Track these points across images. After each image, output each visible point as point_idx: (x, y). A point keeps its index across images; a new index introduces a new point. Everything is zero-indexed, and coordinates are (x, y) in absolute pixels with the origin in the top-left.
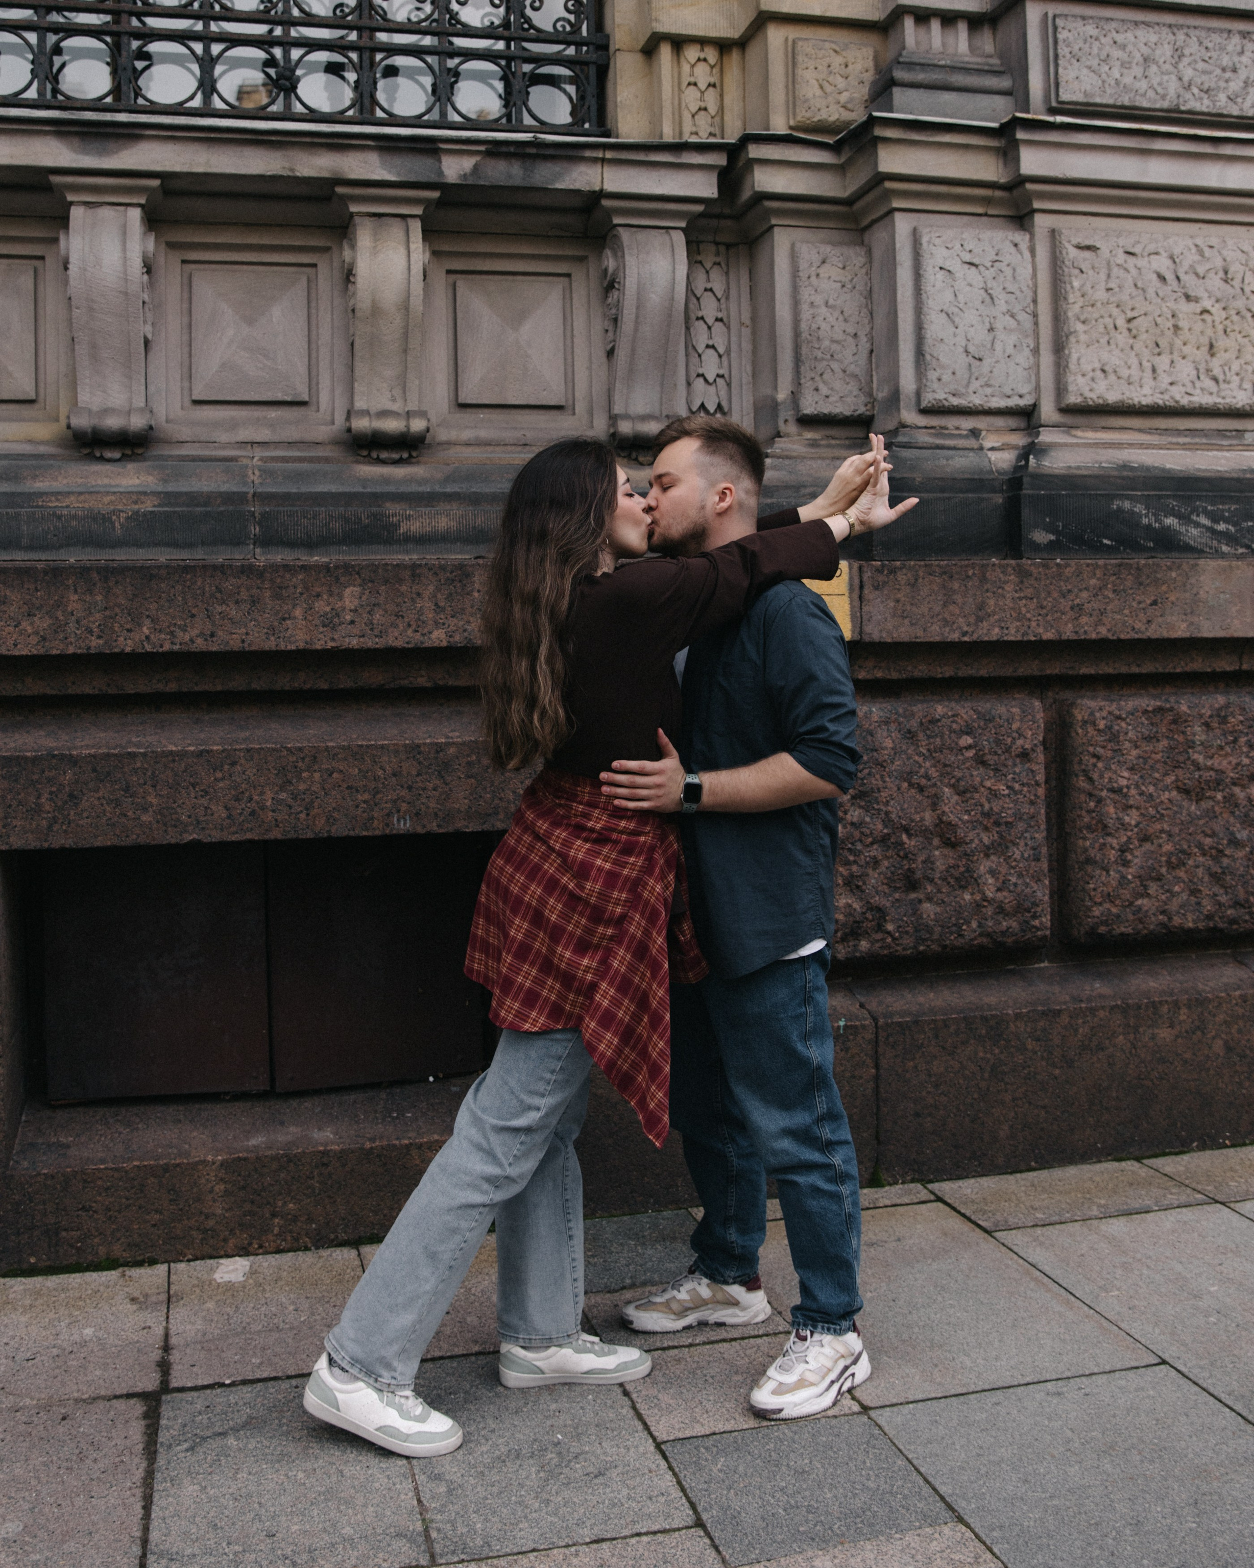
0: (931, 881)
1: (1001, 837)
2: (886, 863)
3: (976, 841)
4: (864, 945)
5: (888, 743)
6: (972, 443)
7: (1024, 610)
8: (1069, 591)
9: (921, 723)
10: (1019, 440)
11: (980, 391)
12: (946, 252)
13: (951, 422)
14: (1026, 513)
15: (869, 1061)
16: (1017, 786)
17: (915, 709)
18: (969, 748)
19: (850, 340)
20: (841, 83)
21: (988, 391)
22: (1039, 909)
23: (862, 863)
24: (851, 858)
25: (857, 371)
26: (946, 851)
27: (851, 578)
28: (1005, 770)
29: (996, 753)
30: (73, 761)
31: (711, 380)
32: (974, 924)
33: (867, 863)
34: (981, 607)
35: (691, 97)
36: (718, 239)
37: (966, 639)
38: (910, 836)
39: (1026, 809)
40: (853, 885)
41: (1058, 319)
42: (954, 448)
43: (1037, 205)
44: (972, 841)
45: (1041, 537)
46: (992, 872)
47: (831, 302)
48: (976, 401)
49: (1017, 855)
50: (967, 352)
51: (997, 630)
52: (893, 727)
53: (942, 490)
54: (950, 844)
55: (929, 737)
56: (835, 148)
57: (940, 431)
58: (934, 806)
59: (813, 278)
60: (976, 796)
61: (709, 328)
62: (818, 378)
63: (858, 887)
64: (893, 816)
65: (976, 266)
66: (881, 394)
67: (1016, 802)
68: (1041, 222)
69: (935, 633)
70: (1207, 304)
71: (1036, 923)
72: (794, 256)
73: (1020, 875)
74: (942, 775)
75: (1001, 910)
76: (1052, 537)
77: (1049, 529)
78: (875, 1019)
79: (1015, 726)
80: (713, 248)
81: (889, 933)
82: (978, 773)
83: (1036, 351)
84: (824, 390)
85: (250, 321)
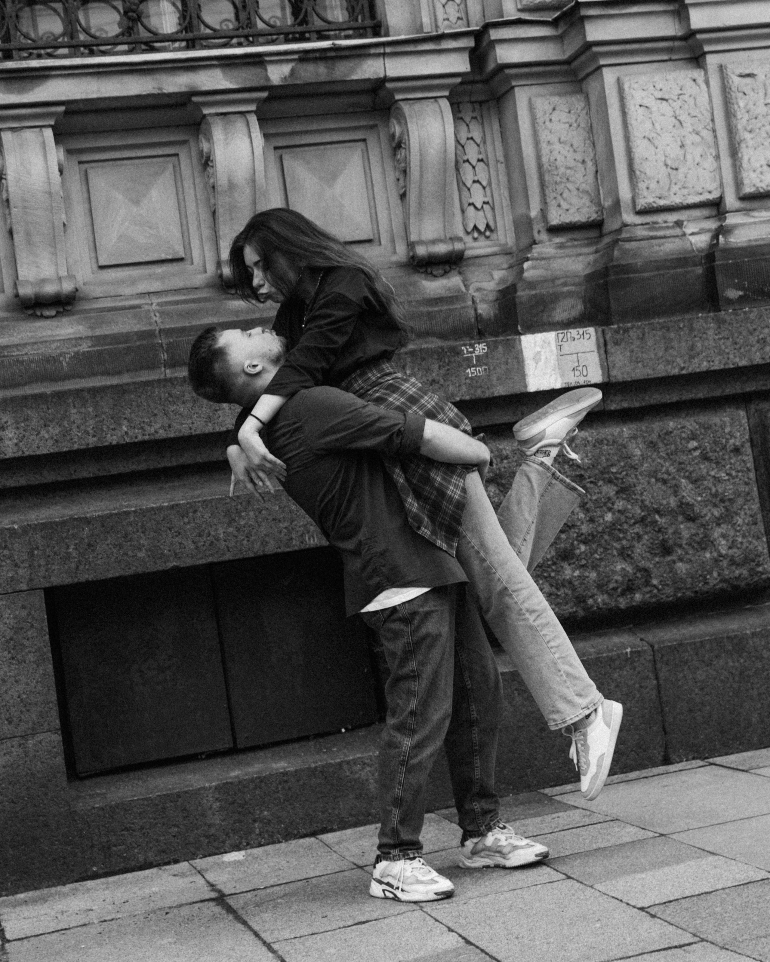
0: (680, 546)
1: (727, 510)
2: (646, 537)
3: (709, 515)
4: (638, 597)
5: (638, 452)
6: (678, 231)
7: (723, 347)
8: (755, 330)
9: (660, 436)
10: (712, 225)
11: (679, 192)
12: (644, 94)
13: (660, 218)
14: (720, 278)
15: (651, 675)
16: (734, 473)
17: (654, 426)
18: (695, 449)
19: (580, 165)
21: (685, 192)
22: (761, 559)
23: (629, 538)
24: (621, 535)
25: (588, 188)
26: (690, 524)
27: (597, 339)
28: (723, 463)
29: (715, 451)
30: (87, 521)
31: (479, 206)
32: (715, 574)
33: (633, 538)
34: (692, 348)
36: (473, 99)
37: (684, 372)
38: (661, 516)
39: (743, 488)
40: (625, 554)
41: (731, 131)
42: (665, 237)
43: (707, 48)
44: (706, 515)
45: (733, 294)
46: (724, 536)
47: (563, 139)
48: (677, 200)
49: (740, 521)
50: (666, 165)
51: (705, 363)
52: (640, 440)
53: (658, 269)
54: (691, 519)
55: (666, 445)
56: (554, 23)
57: (653, 226)
58: (676, 493)
59: (548, 123)
60: (705, 483)
61: (474, 167)
62: (559, 197)
63: (629, 556)
64: (647, 503)
65: (666, 100)
66: (607, 203)
67: (734, 484)
68: (712, 60)
71: (760, 569)
72: (531, 108)
73: (744, 536)
74: (678, 471)
75: (733, 562)
76: (741, 293)
77: (738, 287)
78: (652, 646)
79: (727, 430)
80: (469, 106)
81: (655, 586)
82: (704, 467)
83: (717, 157)
84: (565, 205)
85: (137, 202)
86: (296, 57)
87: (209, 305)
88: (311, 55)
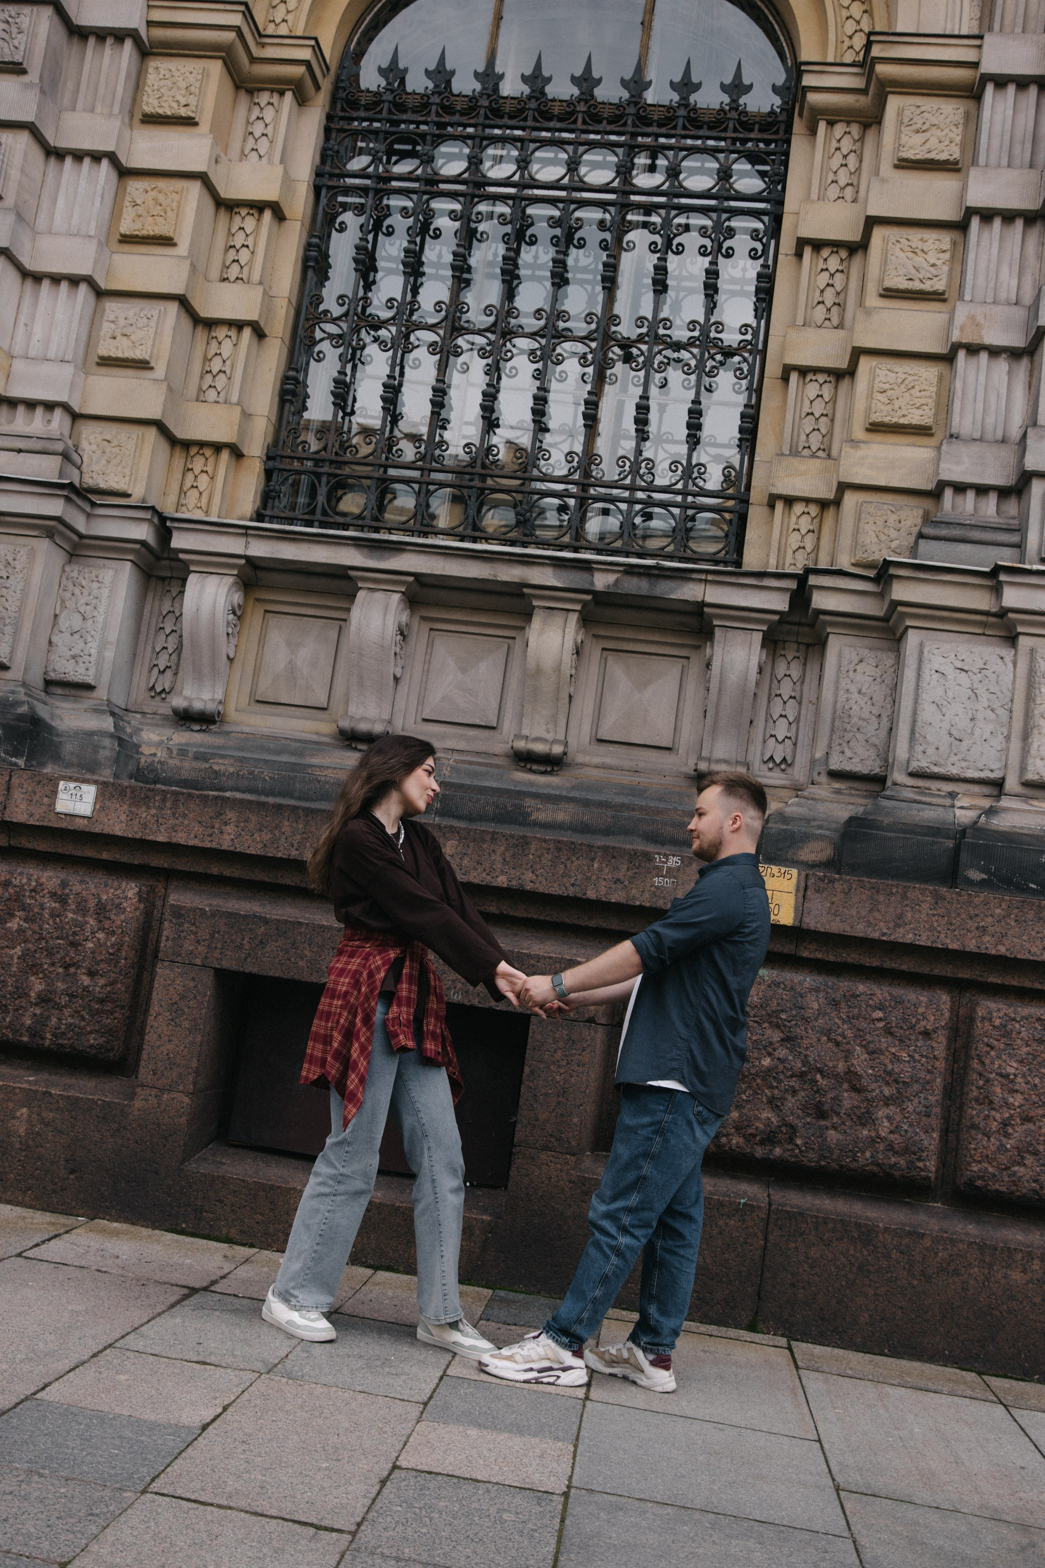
0: (838, 1114)
1: (899, 1092)
2: (803, 1093)
3: (877, 1091)
4: (778, 1151)
5: (815, 1006)
6: (948, 802)
7: (935, 924)
8: (976, 915)
9: (845, 996)
10: (986, 803)
11: (957, 764)
12: (943, 660)
13: (934, 785)
14: (964, 857)
15: (761, 1234)
16: (917, 1057)
17: (841, 984)
18: (880, 1020)
19: (874, 718)
20: (893, 534)
21: (964, 764)
22: (925, 1154)
23: (782, 1089)
24: (775, 1084)
25: (877, 742)
26: (853, 1095)
27: (798, 882)
28: (908, 1042)
29: (902, 1028)
30: (266, 921)
31: (780, 739)
32: (868, 1154)
33: (786, 1090)
34: (900, 917)
35: (794, 540)
36: (799, 640)
37: (884, 938)
38: (823, 1077)
40: (774, 1104)
41: (1028, 715)
42: (930, 804)
43: (1020, 629)
44: (873, 1090)
45: (975, 875)
46: (889, 1118)
47: (863, 690)
48: (954, 771)
49: (910, 1109)
50: (950, 734)
51: (911, 936)
52: (821, 995)
53: (905, 832)
54: (857, 1089)
55: (849, 1007)
56: (873, 580)
57: (925, 791)
58: (846, 1059)
59: (851, 673)
60: (882, 1057)
61: (785, 703)
62: (845, 744)
63: (777, 1106)
64: (810, 1059)
65: (967, 672)
66: (891, 760)
67: (914, 1068)
68: (1022, 641)
69: (860, 930)
71: (921, 1164)
72: (840, 655)
73: (911, 1125)
74: (855, 1036)
75: (890, 1147)
76: (985, 876)
77: (982, 870)
78: (770, 1204)
79: (920, 1010)
80: (795, 646)
81: (797, 1146)
82: (885, 1041)
83: (1008, 738)
84: (848, 753)
85: (463, 670)
86: (621, 569)
87: (495, 771)
88: (636, 570)
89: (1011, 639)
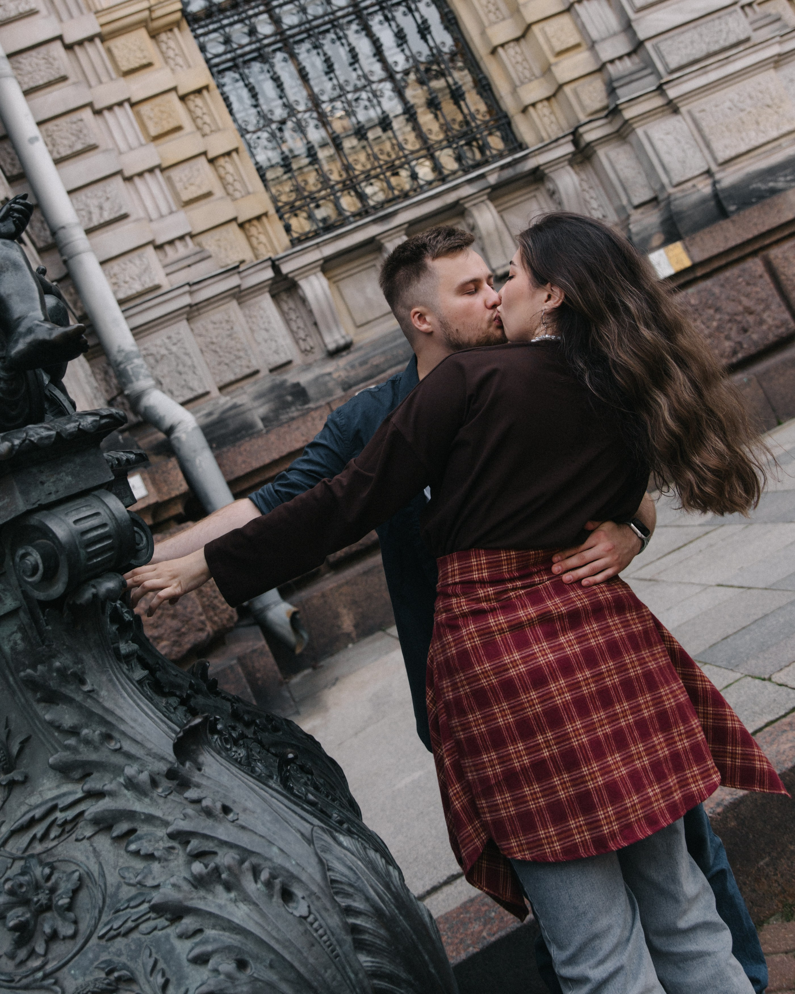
0: (751, 327)
1: (766, 304)
2: (734, 327)
3: (759, 309)
4: (740, 355)
5: (717, 291)
6: (695, 189)
7: (738, 232)
8: (750, 220)
9: (724, 281)
10: (709, 181)
11: (689, 172)
12: (657, 134)
13: (684, 186)
14: (725, 203)
15: (759, 388)
16: (763, 287)
17: (720, 277)
18: (742, 281)
19: (638, 175)
20: (595, 94)
21: (691, 171)
23: (727, 330)
24: (723, 330)
25: (645, 184)
26: (751, 316)
27: (682, 246)
28: (757, 284)
29: (751, 280)
32: (771, 335)
33: (729, 330)
34: (725, 237)
35: (546, 120)
36: (579, 162)
37: (725, 249)
38: (737, 316)
39: (770, 293)
40: (728, 338)
41: (703, 137)
42: (690, 194)
43: (679, 105)
44: (757, 309)
45: (733, 208)
46: (769, 316)
47: (627, 166)
48: (689, 175)
49: (773, 308)
50: (679, 162)
51: (733, 242)
52: (716, 285)
53: (694, 208)
54: (751, 313)
55: (728, 284)
56: (606, 117)
57: (683, 191)
58: (740, 304)
59: (617, 161)
60: (752, 295)
62: (634, 192)
64: (729, 312)
65: (669, 134)
66: (657, 187)
67: (765, 292)
68: (683, 110)
69: (715, 251)
70: (749, 109)
72: (607, 157)
73: (778, 314)
74: (738, 293)
75: (777, 327)
76: (736, 207)
77: (734, 204)
78: (755, 376)
79: (754, 268)
81: (746, 348)
82: (749, 289)
83: (701, 151)
84: (638, 195)
86: (498, 169)
88: (505, 166)
89: (676, 111)
